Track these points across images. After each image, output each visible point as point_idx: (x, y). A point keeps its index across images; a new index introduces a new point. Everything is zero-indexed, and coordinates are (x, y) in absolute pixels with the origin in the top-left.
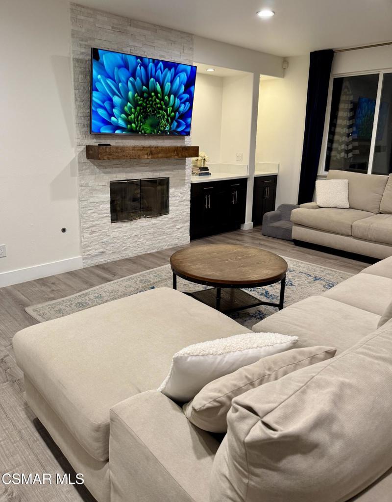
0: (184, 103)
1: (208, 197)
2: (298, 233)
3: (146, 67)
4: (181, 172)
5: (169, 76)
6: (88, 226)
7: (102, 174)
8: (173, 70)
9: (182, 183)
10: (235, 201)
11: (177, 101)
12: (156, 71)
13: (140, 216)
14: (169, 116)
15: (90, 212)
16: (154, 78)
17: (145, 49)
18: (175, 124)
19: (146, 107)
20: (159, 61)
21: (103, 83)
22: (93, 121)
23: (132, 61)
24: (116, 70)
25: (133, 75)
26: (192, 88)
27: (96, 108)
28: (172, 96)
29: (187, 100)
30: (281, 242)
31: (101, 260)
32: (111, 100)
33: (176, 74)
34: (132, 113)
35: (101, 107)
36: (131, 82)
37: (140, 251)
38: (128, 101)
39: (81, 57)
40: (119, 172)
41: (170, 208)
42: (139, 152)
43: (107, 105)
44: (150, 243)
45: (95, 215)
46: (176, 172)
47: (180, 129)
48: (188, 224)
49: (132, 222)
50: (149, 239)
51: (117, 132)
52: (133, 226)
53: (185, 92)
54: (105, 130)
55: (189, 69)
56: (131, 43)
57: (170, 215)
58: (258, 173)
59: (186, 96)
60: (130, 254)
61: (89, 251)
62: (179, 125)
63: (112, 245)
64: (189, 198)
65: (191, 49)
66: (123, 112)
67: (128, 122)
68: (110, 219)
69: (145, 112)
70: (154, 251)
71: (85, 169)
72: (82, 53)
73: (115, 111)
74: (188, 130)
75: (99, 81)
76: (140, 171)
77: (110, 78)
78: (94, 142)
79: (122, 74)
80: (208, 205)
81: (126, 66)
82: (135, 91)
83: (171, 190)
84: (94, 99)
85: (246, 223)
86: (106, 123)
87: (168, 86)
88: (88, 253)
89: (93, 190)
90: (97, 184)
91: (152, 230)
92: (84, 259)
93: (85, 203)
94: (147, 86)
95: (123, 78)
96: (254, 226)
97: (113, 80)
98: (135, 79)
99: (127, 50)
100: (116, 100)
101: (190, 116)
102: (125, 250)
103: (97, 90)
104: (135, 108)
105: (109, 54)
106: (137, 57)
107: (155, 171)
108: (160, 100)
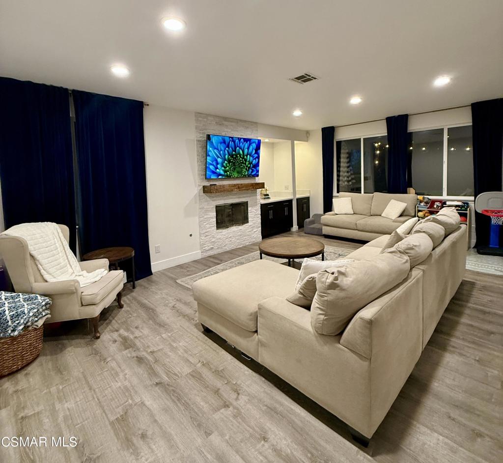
0: (255, 159)
1: (271, 212)
2: (326, 230)
3: (234, 141)
4: (254, 197)
5: (246, 146)
6: (204, 232)
7: (211, 202)
8: (248, 142)
9: (255, 204)
10: (286, 213)
11: (251, 158)
12: (240, 144)
13: (232, 225)
14: (247, 166)
15: (205, 224)
16: (239, 147)
17: (232, 132)
18: (251, 170)
19: (235, 163)
20: (241, 138)
21: (212, 152)
22: (207, 172)
23: (227, 140)
24: (219, 145)
25: (228, 146)
26: (259, 151)
27: (209, 165)
28: (248, 156)
29: (256, 158)
30: (317, 237)
31: (211, 253)
32: (217, 161)
33: (250, 144)
34: (227, 166)
35: (211, 164)
36: (227, 150)
37: (233, 247)
38: (225, 160)
39: (200, 139)
40: (221, 199)
41: (249, 219)
42: (233, 188)
43: (214, 163)
44: (238, 241)
45: (208, 226)
46: (251, 198)
47: (253, 174)
48: (260, 229)
49: (228, 229)
50: (238, 239)
51: (220, 177)
52: (229, 231)
53: (255, 154)
54: (213, 177)
55: (257, 141)
56: (226, 130)
57: (249, 224)
58: (298, 196)
59: (256, 155)
60: (228, 249)
61: (205, 247)
62: (253, 171)
63: (218, 243)
64: (260, 213)
65: (257, 130)
66: (223, 166)
67: (225, 171)
68: (216, 227)
69: (235, 165)
70: (241, 246)
71: (202, 199)
72: (201, 137)
73: (219, 166)
74: (257, 174)
75: (210, 151)
76: (232, 198)
77: (216, 149)
78: (207, 184)
79: (222, 147)
80: (271, 217)
81: (224, 142)
82: (229, 155)
83: (249, 209)
84: (208, 160)
85: (294, 226)
86: (214, 172)
87: (246, 151)
88: (204, 249)
89: (207, 211)
90: (208, 207)
91: (240, 233)
92: (202, 252)
93: (202, 219)
94: (235, 152)
95: (223, 149)
96: (299, 228)
97: (218, 150)
98: (229, 148)
99: (223, 134)
100: (219, 160)
101: (259, 166)
102: (225, 246)
103: (209, 156)
104: (229, 164)
105: (216, 137)
106: (230, 137)
107: (240, 198)
108: (242, 158)
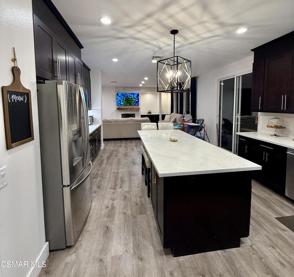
3: (127, 95)
5: (132, 95)
7: (120, 112)
14: (133, 102)
16: (129, 96)
18: (135, 103)
19: (128, 101)
20: (130, 93)
22: (118, 104)
23: (124, 94)
26: (138, 97)
27: (118, 102)
28: (134, 99)
29: (137, 99)
32: (120, 100)
33: (134, 95)
34: (125, 102)
36: (124, 97)
38: (124, 100)
46: (137, 113)
51: (122, 105)
55: (137, 94)
58: (162, 114)
65: (140, 90)
66: (123, 102)
67: (124, 104)
71: (117, 111)
72: (116, 94)
73: (121, 102)
74: (138, 104)
77: (120, 97)
78: (118, 107)
79: (122, 96)
86: (120, 104)
87: (132, 97)
90: (119, 114)
100: (122, 100)
101: (139, 102)
103: (118, 99)
105: (120, 94)
107: (132, 112)
108: (131, 100)
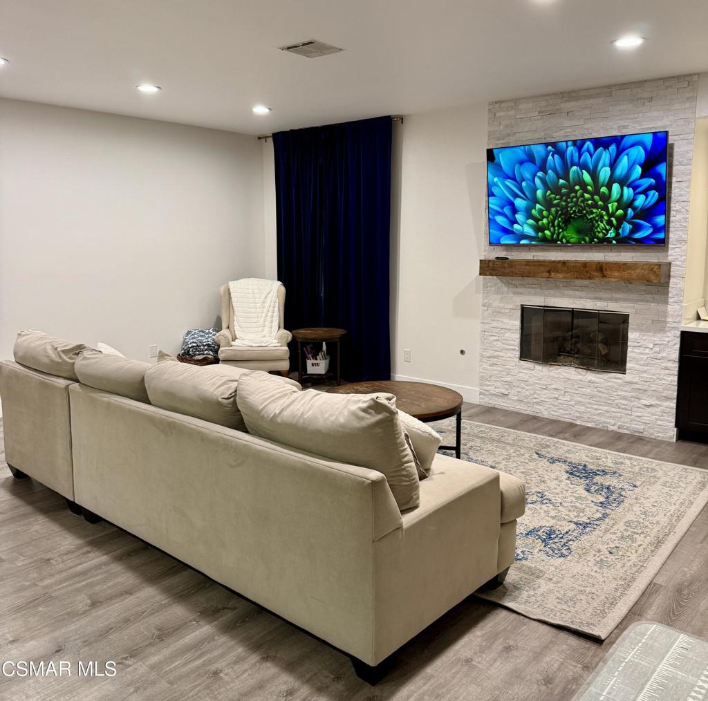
0: (646, 192)
3: (562, 154)
5: (606, 157)
6: (488, 355)
7: (511, 295)
8: (613, 147)
9: (659, 326)
11: (628, 193)
12: (580, 156)
14: (610, 215)
15: (492, 338)
16: (578, 165)
18: (627, 227)
19: (567, 206)
20: (584, 141)
21: (501, 186)
22: (491, 230)
23: (539, 151)
24: (517, 167)
25: (543, 167)
26: (661, 167)
27: (494, 216)
28: (616, 187)
29: (650, 188)
32: (512, 204)
33: (619, 153)
34: (543, 217)
35: (500, 214)
36: (540, 178)
38: (536, 201)
40: (535, 294)
41: (628, 365)
43: (507, 210)
45: (499, 344)
46: (644, 306)
47: (638, 235)
48: (672, 405)
50: (579, 403)
51: (523, 242)
52: (552, 374)
53: (642, 176)
54: (506, 240)
55: (648, 140)
57: (627, 377)
59: (650, 182)
61: (487, 385)
62: (637, 228)
63: (519, 389)
66: (530, 216)
67: (538, 229)
68: (518, 354)
69: (566, 213)
71: (490, 287)
73: (519, 217)
75: (495, 184)
77: (509, 178)
79: (526, 171)
81: (530, 159)
82: (546, 187)
84: (490, 205)
86: (506, 231)
87: (605, 173)
88: (485, 388)
89: (498, 313)
90: (502, 305)
91: (587, 390)
92: (481, 393)
93: (487, 326)
94: (566, 178)
95: (527, 175)
97: (514, 179)
98: (546, 173)
100: (519, 203)
101: (666, 212)
103: (494, 195)
104: (548, 210)
105: (507, 152)
106: (547, 145)
107: (601, 299)
108: (592, 194)
